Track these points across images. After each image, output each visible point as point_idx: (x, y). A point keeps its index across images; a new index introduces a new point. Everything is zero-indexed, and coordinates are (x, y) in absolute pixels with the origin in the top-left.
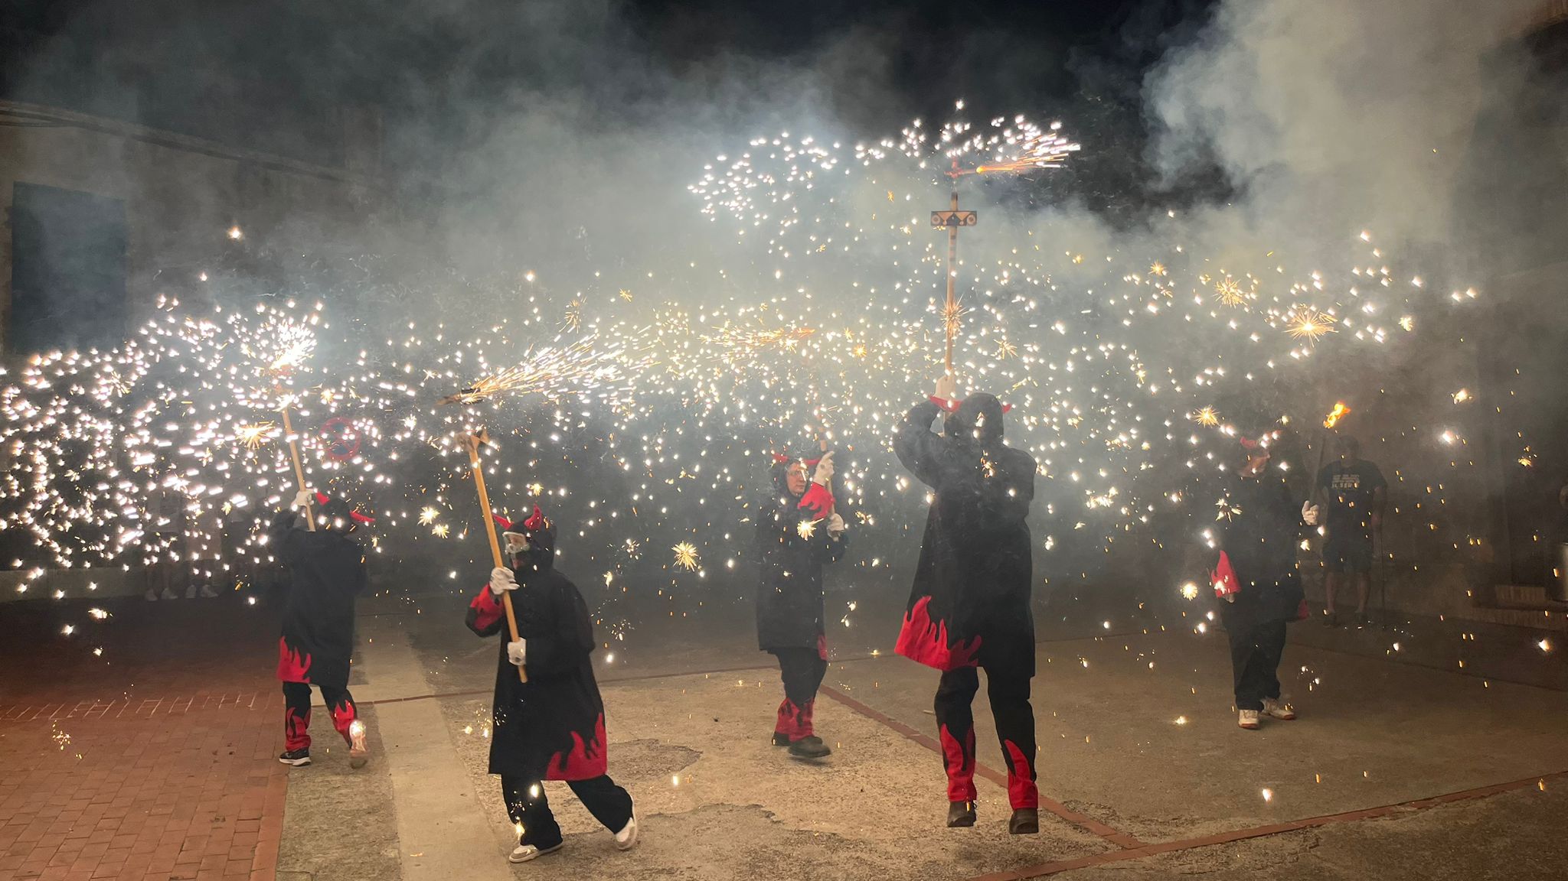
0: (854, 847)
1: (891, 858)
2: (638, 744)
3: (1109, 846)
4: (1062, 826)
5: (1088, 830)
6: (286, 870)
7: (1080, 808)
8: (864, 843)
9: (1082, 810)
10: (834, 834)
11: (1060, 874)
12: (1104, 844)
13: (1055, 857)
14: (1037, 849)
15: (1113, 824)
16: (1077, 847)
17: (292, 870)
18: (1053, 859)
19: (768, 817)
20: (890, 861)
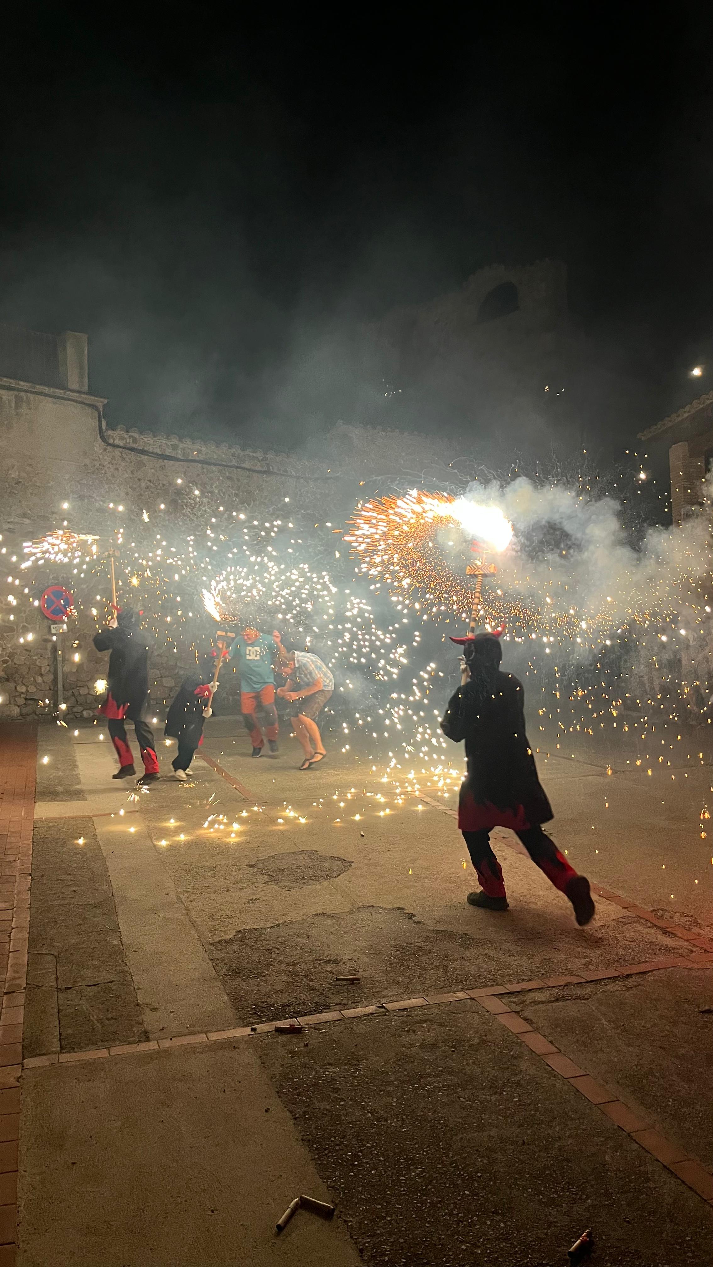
0: (482, 945)
1: (514, 956)
2: (302, 854)
3: (694, 949)
4: (653, 931)
5: (675, 935)
6: (36, 952)
7: (667, 915)
8: (490, 942)
9: (668, 918)
10: (465, 934)
11: (654, 972)
12: (690, 947)
13: (649, 958)
14: (633, 950)
15: (695, 930)
16: (668, 950)
17: (40, 952)
18: (647, 959)
19: (411, 918)
20: (513, 958)
